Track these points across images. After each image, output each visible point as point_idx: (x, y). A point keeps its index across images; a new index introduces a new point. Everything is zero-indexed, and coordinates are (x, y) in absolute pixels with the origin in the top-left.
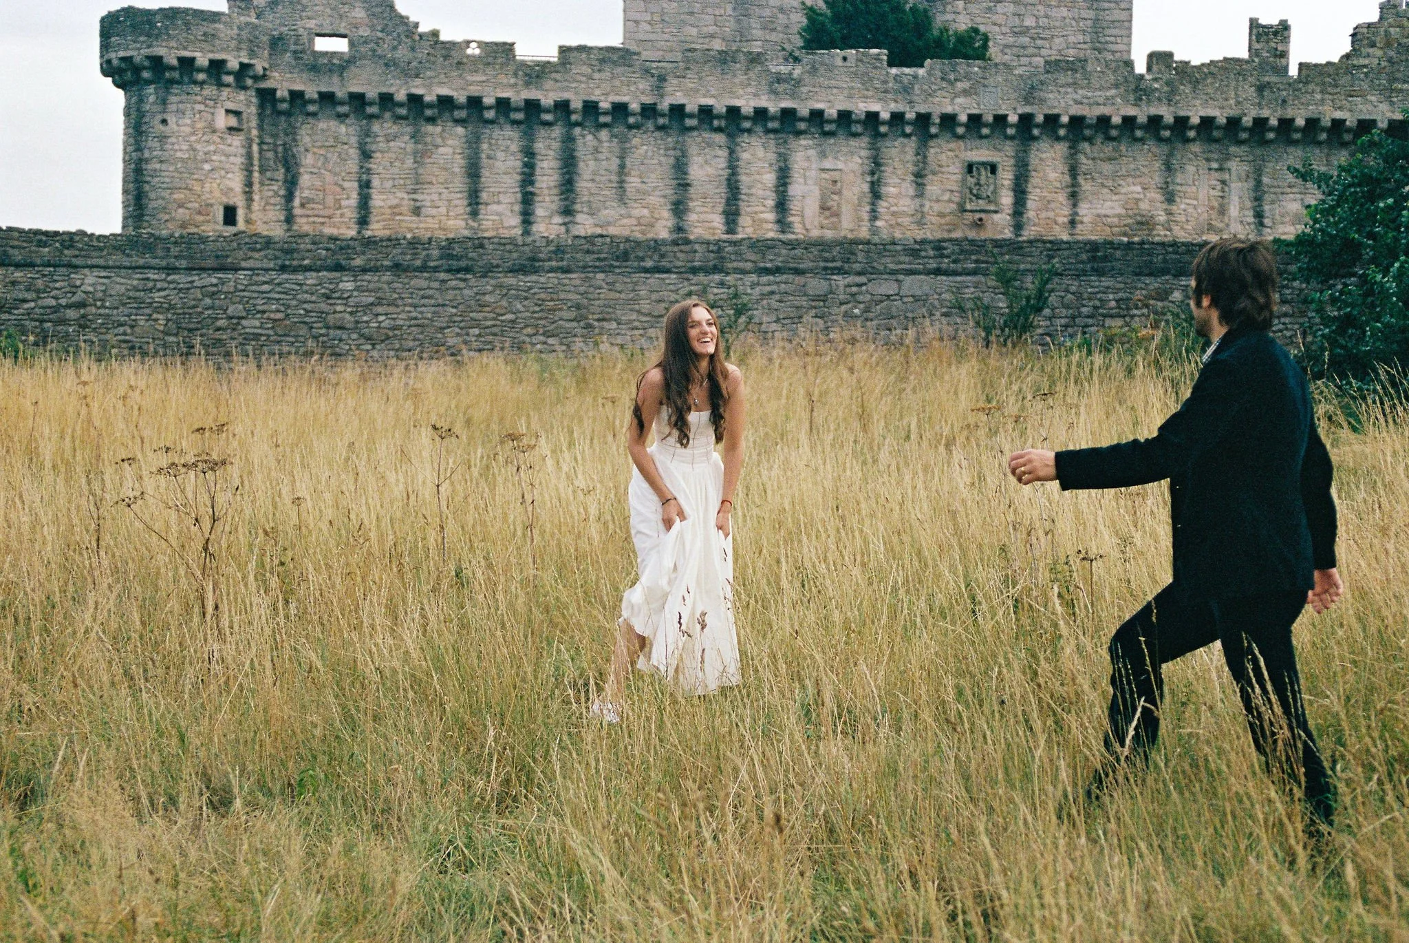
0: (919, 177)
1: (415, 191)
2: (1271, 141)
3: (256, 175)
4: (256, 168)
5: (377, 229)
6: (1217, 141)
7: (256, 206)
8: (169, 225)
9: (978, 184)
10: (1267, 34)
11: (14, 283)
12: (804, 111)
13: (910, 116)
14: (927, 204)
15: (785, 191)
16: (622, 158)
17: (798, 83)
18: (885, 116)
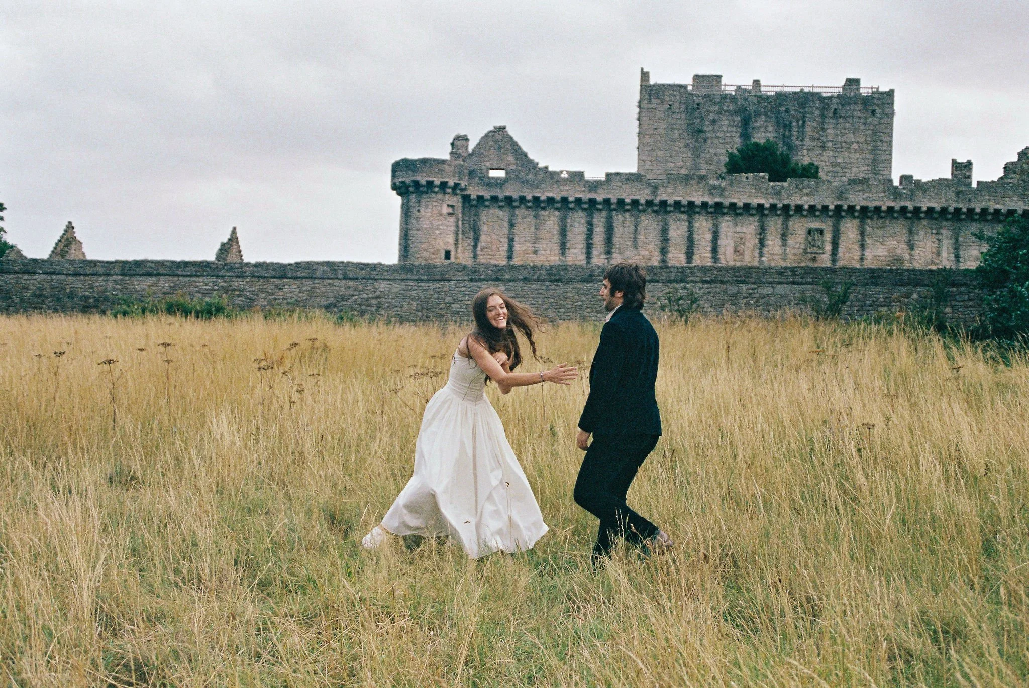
0: (784, 236)
1: (535, 243)
2: (964, 220)
3: (460, 235)
4: (460, 232)
5: (516, 261)
6: (936, 219)
7: (459, 250)
8: (420, 259)
9: (814, 239)
10: (961, 167)
11: (349, 287)
12: (726, 203)
13: (780, 206)
14: (788, 249)
15: (717, 243)
16: (636, 226)
17: (724, 190)
18: (767, 206)
